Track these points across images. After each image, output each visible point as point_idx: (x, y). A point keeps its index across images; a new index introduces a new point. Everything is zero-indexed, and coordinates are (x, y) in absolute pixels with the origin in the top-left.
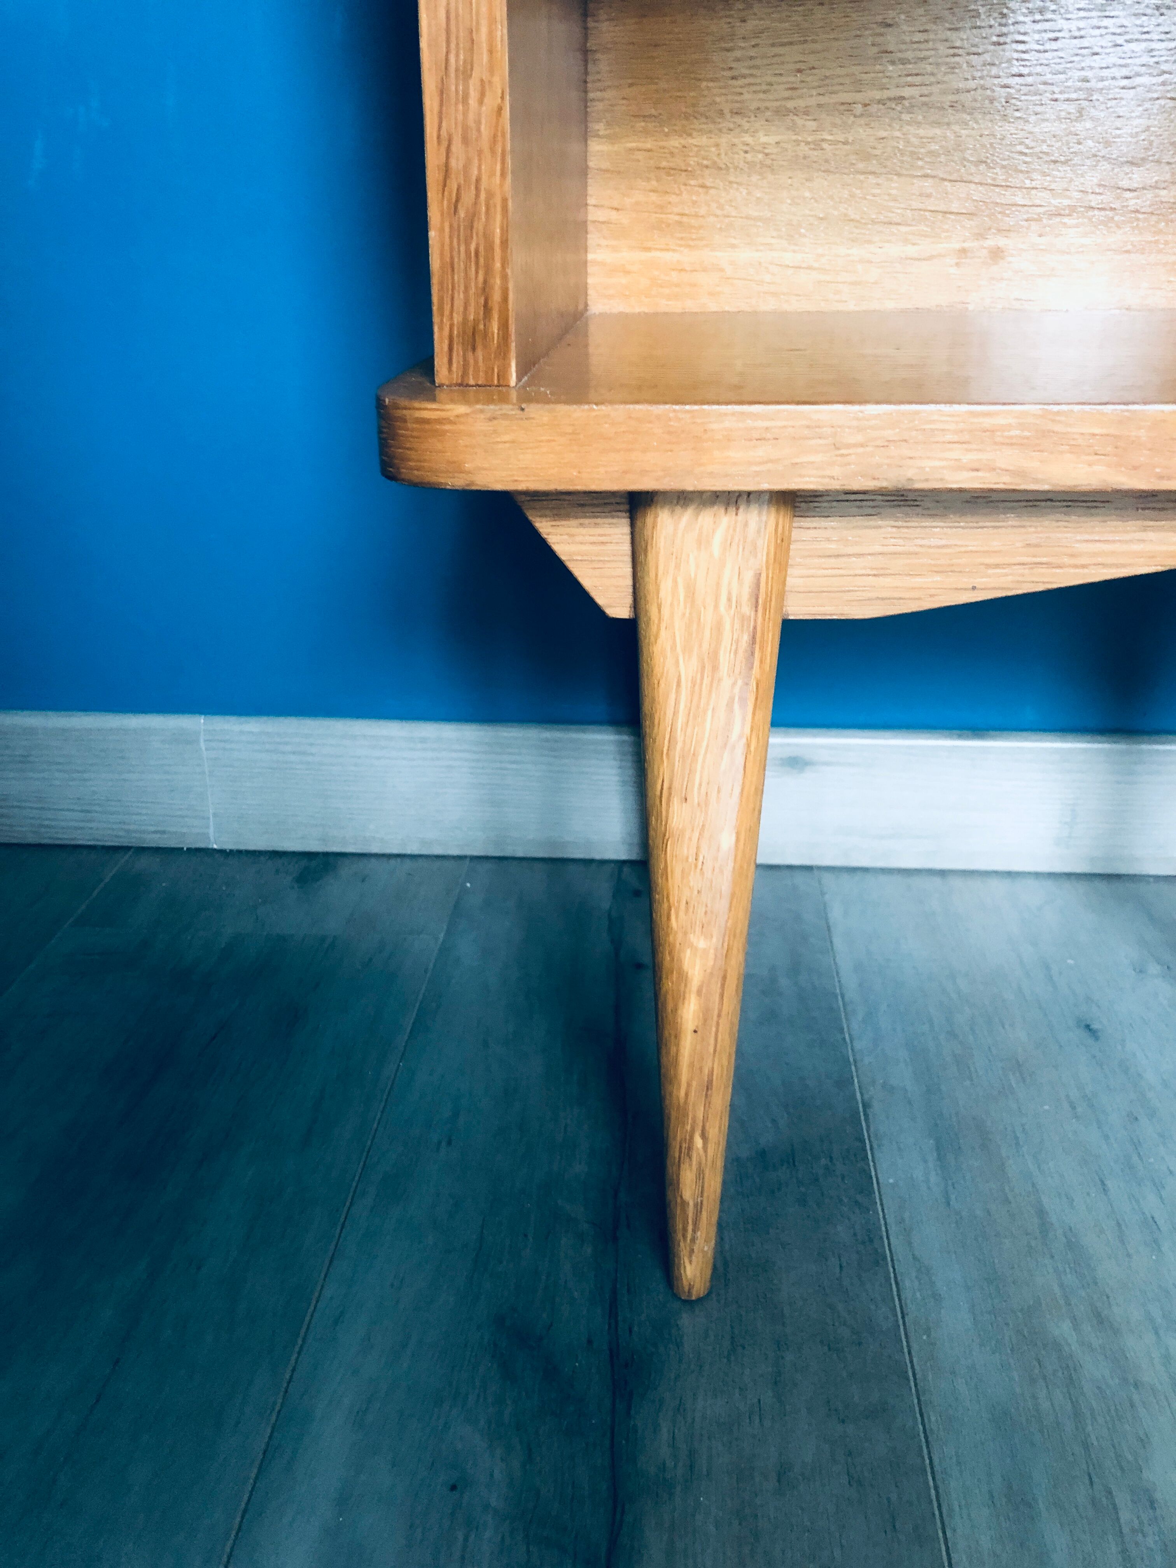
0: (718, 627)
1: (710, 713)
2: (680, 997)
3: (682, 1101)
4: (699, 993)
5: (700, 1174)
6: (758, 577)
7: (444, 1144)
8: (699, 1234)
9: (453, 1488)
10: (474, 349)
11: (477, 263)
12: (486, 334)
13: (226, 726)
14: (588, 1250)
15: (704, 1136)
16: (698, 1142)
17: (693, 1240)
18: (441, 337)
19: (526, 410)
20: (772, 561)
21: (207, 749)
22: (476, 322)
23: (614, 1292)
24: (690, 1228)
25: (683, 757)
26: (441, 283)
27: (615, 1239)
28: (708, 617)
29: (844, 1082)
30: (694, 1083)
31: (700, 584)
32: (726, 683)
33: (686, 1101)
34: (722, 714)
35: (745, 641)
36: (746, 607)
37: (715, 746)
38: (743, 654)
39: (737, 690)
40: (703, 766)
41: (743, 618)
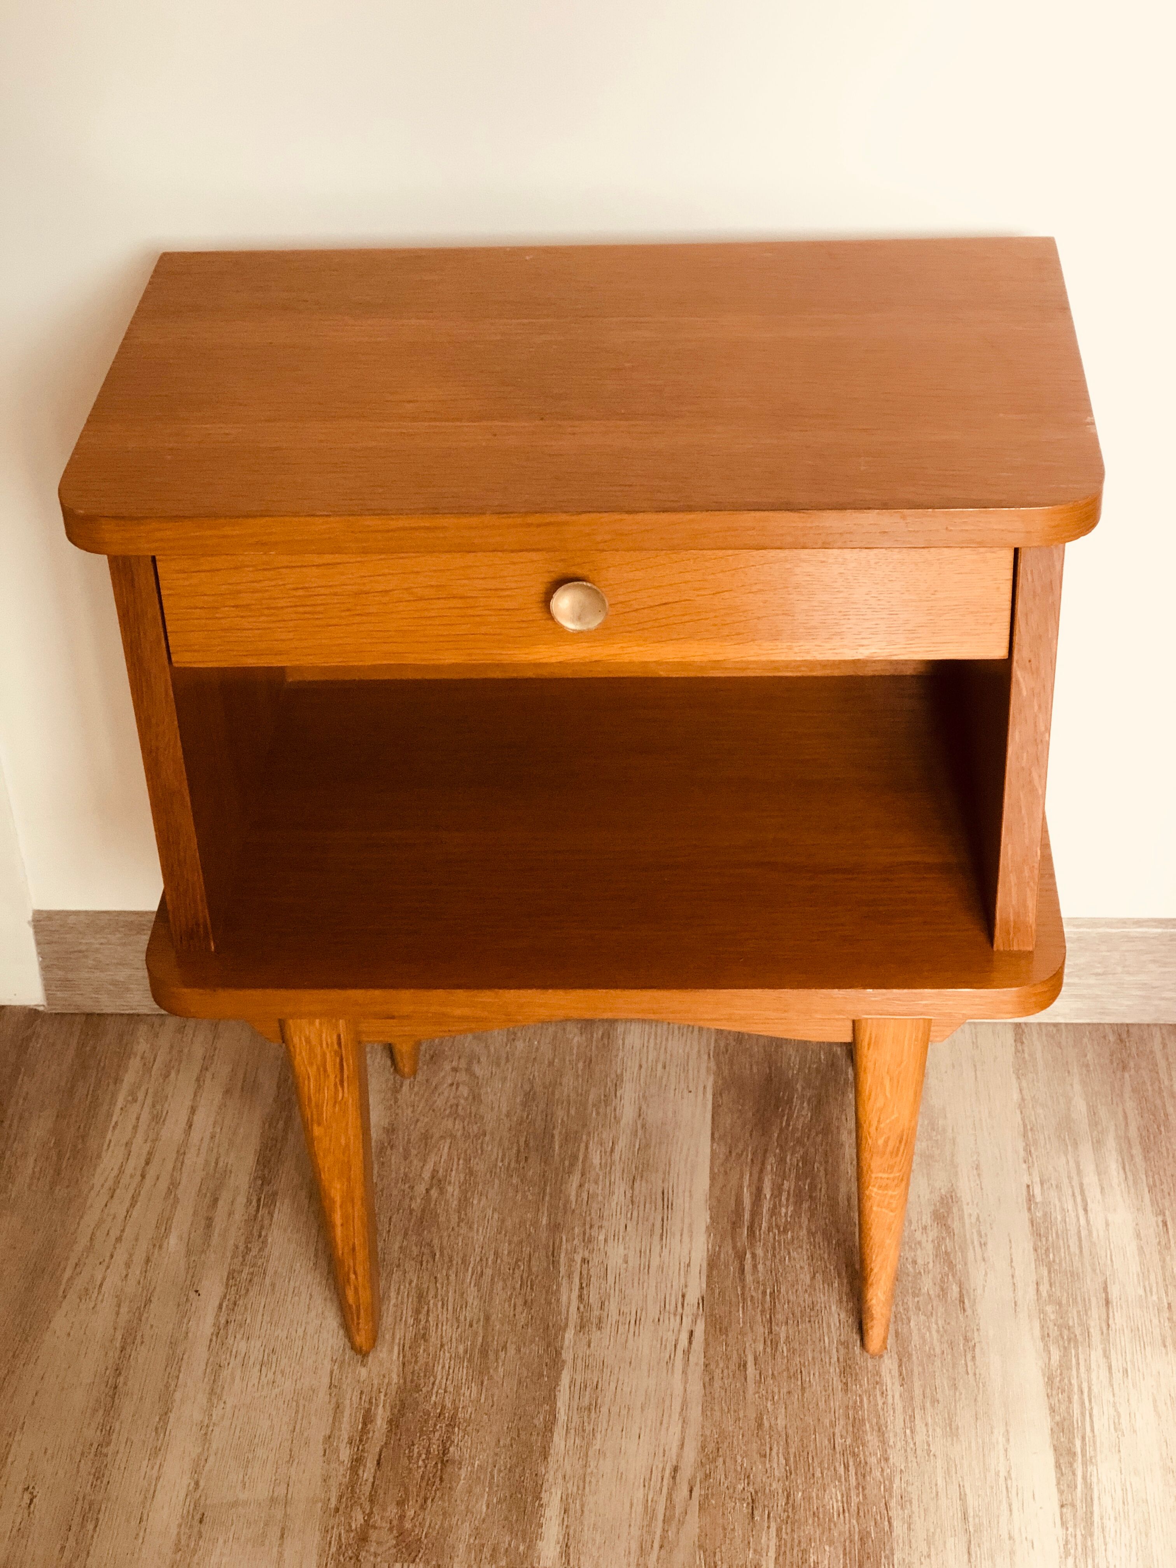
0: (324, 1055)
2: (334, 1209)
4: (341, 1207)
5: (356, 1292)
6: (339, 1036)
10: (192, 939)
11: (190, 907)
12: (197, 932)
15: (355, 1273)
16: (352, 1276)
17: (358, 1324)
18: (176, 936)
22: (193, 930)
24: (355, 1318)
25: (317, 1106)
26: (173, 914)
28: (318, 1051)
30: (346, 1249)
31: (312, 1036)
32: (332, 1077)
33: (343, 1254)
34: (332, 1087)
35: (338, 1060)
36: (336, 1047)
37: (331, 1103)
38: (338, 1066)
39: (338, 1080)
40: (327, 1111)
41: (336, 1052)
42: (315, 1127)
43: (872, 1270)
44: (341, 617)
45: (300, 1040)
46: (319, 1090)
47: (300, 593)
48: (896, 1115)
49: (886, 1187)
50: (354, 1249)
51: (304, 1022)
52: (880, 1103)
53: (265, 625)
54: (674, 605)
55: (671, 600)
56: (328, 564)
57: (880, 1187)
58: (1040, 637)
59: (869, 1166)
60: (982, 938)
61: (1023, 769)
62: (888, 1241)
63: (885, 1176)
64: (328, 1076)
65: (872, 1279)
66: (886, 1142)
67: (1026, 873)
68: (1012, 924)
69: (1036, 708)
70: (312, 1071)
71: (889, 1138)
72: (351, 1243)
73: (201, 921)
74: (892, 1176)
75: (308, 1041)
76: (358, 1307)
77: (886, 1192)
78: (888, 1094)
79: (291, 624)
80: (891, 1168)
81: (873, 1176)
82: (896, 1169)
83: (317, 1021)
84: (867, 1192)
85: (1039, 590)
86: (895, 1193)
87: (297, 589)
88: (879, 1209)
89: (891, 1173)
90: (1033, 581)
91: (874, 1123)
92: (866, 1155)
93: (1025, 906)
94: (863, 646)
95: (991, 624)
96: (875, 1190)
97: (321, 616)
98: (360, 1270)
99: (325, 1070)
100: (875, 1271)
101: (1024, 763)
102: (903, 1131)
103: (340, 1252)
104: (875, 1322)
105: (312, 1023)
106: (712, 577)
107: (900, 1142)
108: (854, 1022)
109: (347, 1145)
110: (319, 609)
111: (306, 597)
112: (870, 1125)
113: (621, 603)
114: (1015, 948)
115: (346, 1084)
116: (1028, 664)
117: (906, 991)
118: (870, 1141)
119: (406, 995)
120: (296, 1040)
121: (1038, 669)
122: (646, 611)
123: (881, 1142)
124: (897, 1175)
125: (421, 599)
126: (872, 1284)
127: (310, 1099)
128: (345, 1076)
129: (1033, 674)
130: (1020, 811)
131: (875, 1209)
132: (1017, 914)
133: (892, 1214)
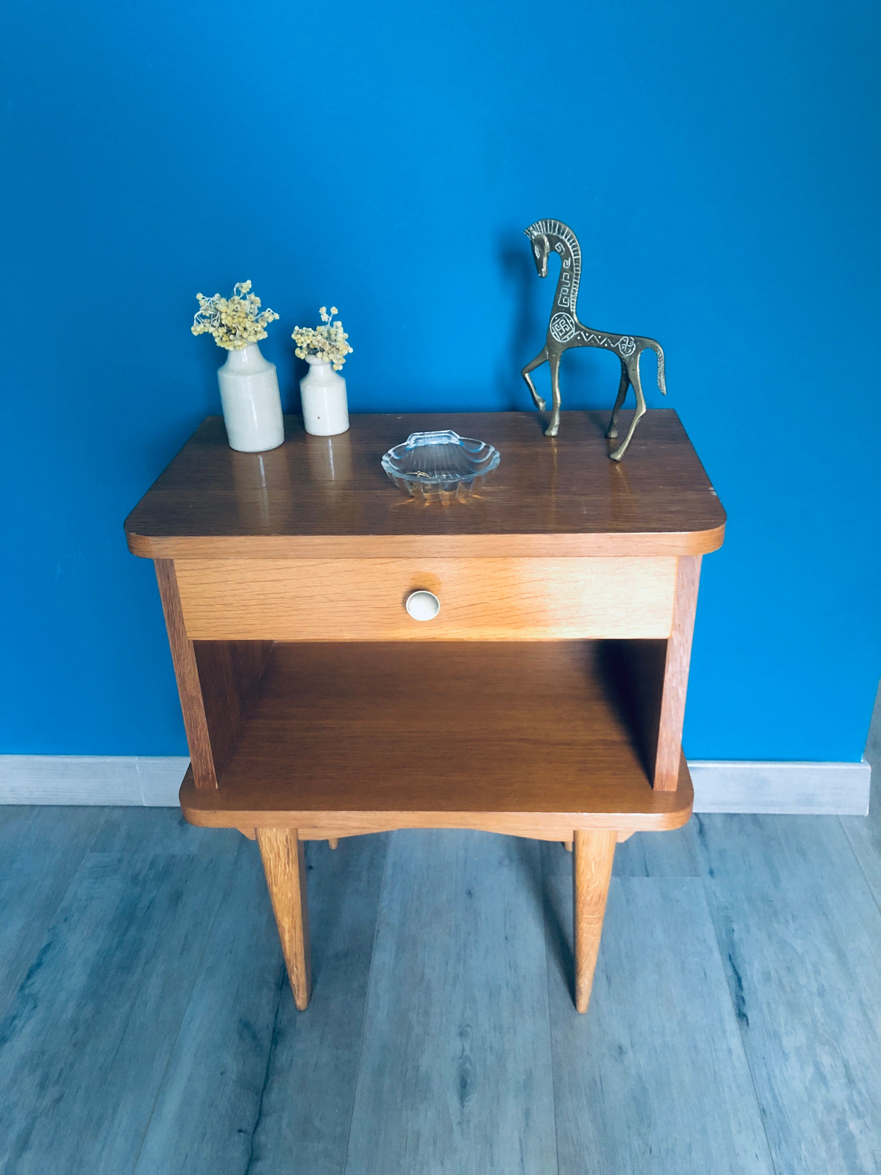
0: (278, 847)
1: (280, 866)
2: (284, 933)
3: (288, 958)
4: (289, 932)
5: (297, 978)
6: (287, 837)
7: (229, 954)
8: (300, 992)
9: (222, 1074)
10: (206, 782)
11: (204, 764)
12: (208, 778)
13: (147, 761)
14: (272, 993)
15: (296, 967)
16: (295, 969)
17: (298, 995)
18: (196, 780)
19: (217, 813)
20: (290, 832)
21: (140, 770)
22: (205, 776)
23: (278, 1009)
24: (297, 991)
25: (275, 876)
26: (195, 767)
27: (281, 989)
28: (275, 845)
29: (373, 923)
30: (291, 954)
31: (272, 838)
32: (283, 860)
33: (290, 958)
34: (283, 867)
35: (286, 850)
36: (285, 843)
37: (283, 874)
38: (286, 853)
39: (286, 861)
40: (280, 878)
41: (285, 846)
42: (274, 887)
43: (582, 968)
44: (285, 611)
45: (265, 838)
46: (276, 867)
47: (262, 597)
48: (597, 883)
49: (591, 923)
50: (296, 954)
51: (267, 830)
52: (588, 877)
53: (242, 616)
54: (477, 606)
55: (475, 603)
56: (277, 580)
57: (588, 923)
58: (685, 611)
59: (582, 911)
60: (646, 783)
61: (673, 687)
62: (591, 953)
63: (591, 917)
64: (281, 859)
65: (582, 972)
66: (591, 899)
67: (674, 747)
68: (664, 776)
69: (682, 652)
70: (272, 856)
71: (593, 896)
72: (294, 951)
73: (210, 772)
74: (594, 917)
75: (270, 840)
76: (298, 986)
77: (590, 926)
78: (593, 872)
79: (256, 615)
80: (594, 912)
81: (584, 916)
82: (596, 913)
83: (274, 829)
84: (580, 926)
85: (686, 584)
86: (595, 926)
87: (259, 594)
88: (587, 935)
89: (593, 915)
90: (682, 578)
91: (585, 888)
92: (580, 906)
93: (673, 766)
94: (587, 630)
95: (662, 618)
96: (585, 924)
97: (273, 611)
98: (299, 965)
99: (279, 856)
100: (584, 968)
101: (674, 684)
102: (601, 892)
103: (288, 956)
104: (583, 996)
105: (271, 829)
106: (499, 589)
107: (600, 898)
108: (574, 832)
109: (292, 898)
110: (273, 606)
111: (264, 599)
112: (583, 889)
113: (448, 604)
114: (666, 790)
115: (290, 864)
116: (678, 627)
117: (606, 814)
118: (583, 898)
119: (323, 814)
120: (263, 839)
121: (683, 631)
122: (461, 609)
123: (588, 898)
124: (597, 916)
125: (331, 601)
126: (582, 976)
127: (271, 872)
128: (290, 859)
129: (680, 632)
130: (671, 712)
131: (584, 935)
132: (668, 771)
133: (594, 938)
